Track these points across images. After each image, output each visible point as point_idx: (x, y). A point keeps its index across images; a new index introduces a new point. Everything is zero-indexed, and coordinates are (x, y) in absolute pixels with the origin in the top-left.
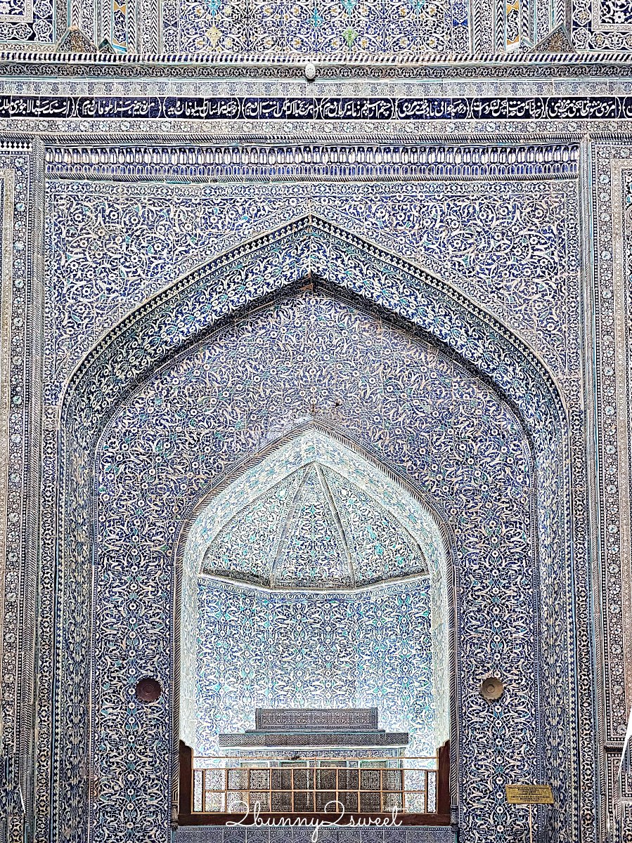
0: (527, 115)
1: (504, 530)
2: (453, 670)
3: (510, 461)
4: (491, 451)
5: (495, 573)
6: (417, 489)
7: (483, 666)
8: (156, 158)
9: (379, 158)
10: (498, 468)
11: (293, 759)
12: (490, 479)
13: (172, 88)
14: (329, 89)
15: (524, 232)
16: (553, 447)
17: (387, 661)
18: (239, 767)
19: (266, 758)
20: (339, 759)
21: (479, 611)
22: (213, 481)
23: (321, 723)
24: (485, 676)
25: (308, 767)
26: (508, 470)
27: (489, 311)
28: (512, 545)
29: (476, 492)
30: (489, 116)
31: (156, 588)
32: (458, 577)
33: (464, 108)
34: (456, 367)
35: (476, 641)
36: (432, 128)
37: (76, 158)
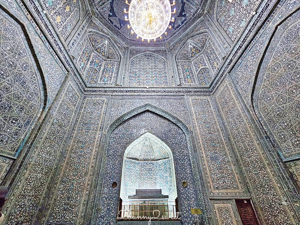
0: (177, 92)
1: (183, 150)
2: (176, 180)
3: (182, 138)
4: (178, 136)
5: (182, 159)
6: (166, 143)
7: (182, 179)
8: (126, 97)
9: (157, 97)
10: (180, 139)
11: (144, 202)
12: (179, 141)
13: (129, 89)
14: (150, 89)
15: (179, 106)
16: (188, 136)
17: (163, 177)
18: (132, 205)
19: (138, 202)
20: (154, 202)
21: (180, 167)
22: (130, 141)
23: (149, 193)
24: (183, 181)
25: (147, 205)
26: (182, 139)
27: (175, 116)
28: (184, 153)
29: (177, 143)
30: (172, 92)
31: (118, 162)
32: (175, 160)
33: (168, 92)
34: (171, 123)
35: (180, 173)
36: (164, 94)
37: (115, 97)
